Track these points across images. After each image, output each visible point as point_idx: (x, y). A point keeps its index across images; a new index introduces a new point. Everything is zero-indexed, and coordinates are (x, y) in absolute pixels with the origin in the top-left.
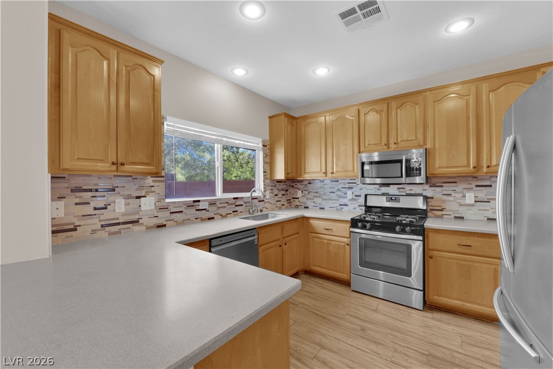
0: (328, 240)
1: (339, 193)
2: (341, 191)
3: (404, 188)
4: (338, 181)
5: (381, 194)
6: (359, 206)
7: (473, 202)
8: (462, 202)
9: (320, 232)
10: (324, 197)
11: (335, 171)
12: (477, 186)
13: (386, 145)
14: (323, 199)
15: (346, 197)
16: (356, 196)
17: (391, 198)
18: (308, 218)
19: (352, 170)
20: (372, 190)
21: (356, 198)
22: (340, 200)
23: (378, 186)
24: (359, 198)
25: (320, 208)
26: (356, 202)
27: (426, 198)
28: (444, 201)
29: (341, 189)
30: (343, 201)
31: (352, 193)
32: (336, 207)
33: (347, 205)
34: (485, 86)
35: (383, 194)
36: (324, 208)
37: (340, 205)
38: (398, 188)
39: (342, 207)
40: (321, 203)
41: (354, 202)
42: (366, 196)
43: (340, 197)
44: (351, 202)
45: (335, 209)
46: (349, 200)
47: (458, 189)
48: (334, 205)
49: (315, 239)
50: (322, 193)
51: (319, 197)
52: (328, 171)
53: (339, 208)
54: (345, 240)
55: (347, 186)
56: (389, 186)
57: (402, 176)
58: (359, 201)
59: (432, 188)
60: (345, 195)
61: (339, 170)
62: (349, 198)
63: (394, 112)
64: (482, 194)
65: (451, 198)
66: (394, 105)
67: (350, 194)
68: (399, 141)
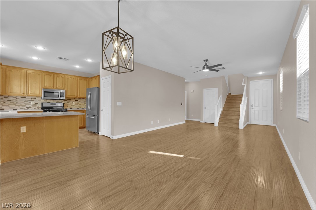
1: (27, 102)
5: (47, 102)
7: (74, 104)
8: (72, 105)
10: (16, 104)
11: (29, 93)
13: (53, 87)
15: (31, 104)
17: (52, 104)
19: (38, 93)
20: (43, 101)
21: (36, 104)
22: (27, 105)
23: (46, 100)
25: (13, 109)
26: (36, 106)
27: (63, 104)
28: (67, 104)
33: (31, 107)
34: (79, 78)
36: (16, 109)
38: (54, 101)
39: (28, 108)
40: (14, 107)
41: (34, 106)
42: (42, 103)
43: (27, 104)
47: (71, 101)
48: (23, 108)
50: (14, 102)
51: (13, 104)
55: (31, 99)
57: (59, 97)
59: (64, 101)
61: (32, 93)
62: (32, 104)
63: (56, 77)
64: (76, 102)
65: (69, 104)
66: (56, 75)
67: (32, 103)
68: (57, 86)
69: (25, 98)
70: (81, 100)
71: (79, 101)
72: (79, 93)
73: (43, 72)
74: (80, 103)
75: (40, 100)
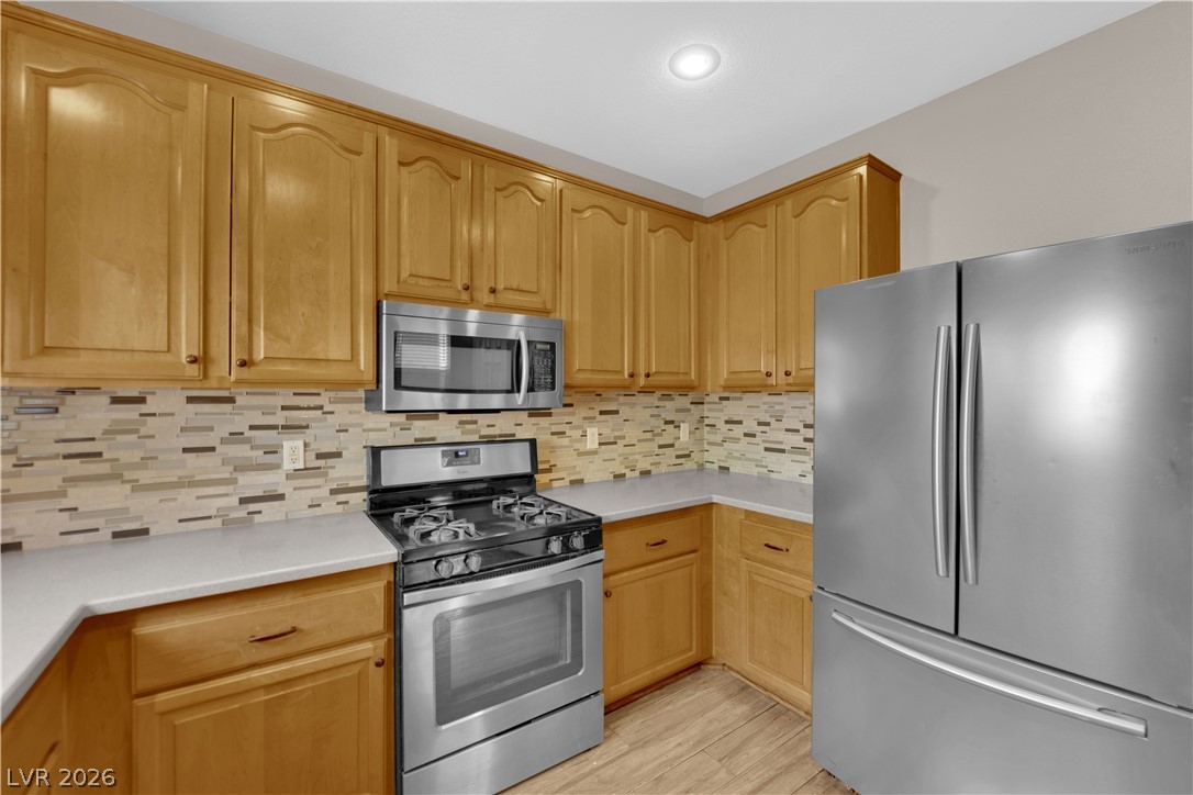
0: (268, 687)
1: (241, 451)
2: (248, 441)
3: (475, 422)
4: (231, 400)
5: (412, 442)
6: (333, 492)
7: (597, 446)
8: (582, 447)
9: (218, 664)
10: (146, 477)
11: (260, 354)
12: (602, 413)
13: (467, 288)
14: (138, 488)
15: (278, 466)
16: (319, 456)
17: (455, 454)
18: (121, 622)
19: (348, 354)
20: (384, 430)
21: (321, 463)
22: (244, 478)
23: (401, 418)
24: (331, 462)
25: (116, 535)
26: (320, 481)
27: (535, 446)
28: (553, 449)
29: (248, 433)
30: (255, 483)
31: (306, 445)
32: (222, 513)
33: (281, 497)
34: (646, 219)
35: (420, 444)
36: (144, 532)
37: (243, 501)
38: (462, 423)
39: (253, 507)
40: (126, 510)
41: (311, 482)
42: (375, 453)
43: (242, 466)
44: (298, 483)
45: (217, 523)
46: (288, 477)
47: (575, 420)
48: (211, 506)
49: (182, 720)
50: (126, 456)
51: (116, 477)
52: (214, 351)
53: (242, 513)
54: (365, 648)
55: (280, 418)
56: (437, 418)
57: (516, 388)
58: (332, 474)
59: (534, 420)
60: (270, 459)
61: (281, 349)
62: (288, 466)
63: (488, 196)
64: (608, 427)
65: (564, 441)
66: (491, 173)
67: (293, 452)
68: (500, 287)
69: (227, 407)
70: (633, 406)
71: (625, 412)
72: (648, 345)
73: (383, 131)
74: (632, 433)
75: (354, 419)
